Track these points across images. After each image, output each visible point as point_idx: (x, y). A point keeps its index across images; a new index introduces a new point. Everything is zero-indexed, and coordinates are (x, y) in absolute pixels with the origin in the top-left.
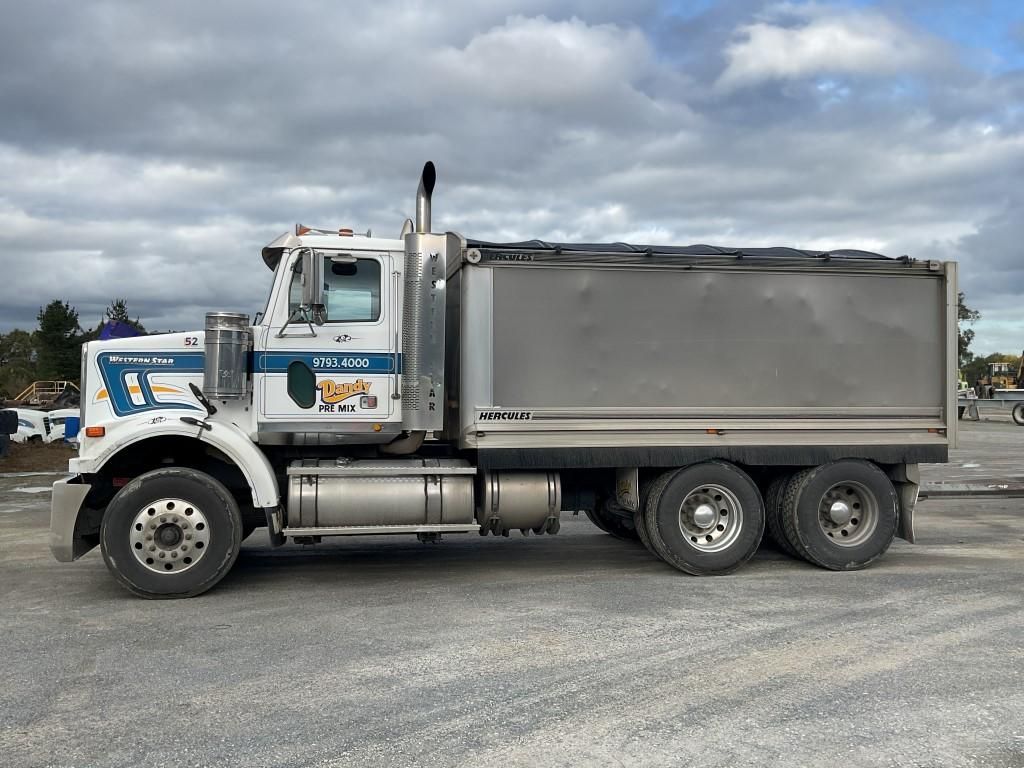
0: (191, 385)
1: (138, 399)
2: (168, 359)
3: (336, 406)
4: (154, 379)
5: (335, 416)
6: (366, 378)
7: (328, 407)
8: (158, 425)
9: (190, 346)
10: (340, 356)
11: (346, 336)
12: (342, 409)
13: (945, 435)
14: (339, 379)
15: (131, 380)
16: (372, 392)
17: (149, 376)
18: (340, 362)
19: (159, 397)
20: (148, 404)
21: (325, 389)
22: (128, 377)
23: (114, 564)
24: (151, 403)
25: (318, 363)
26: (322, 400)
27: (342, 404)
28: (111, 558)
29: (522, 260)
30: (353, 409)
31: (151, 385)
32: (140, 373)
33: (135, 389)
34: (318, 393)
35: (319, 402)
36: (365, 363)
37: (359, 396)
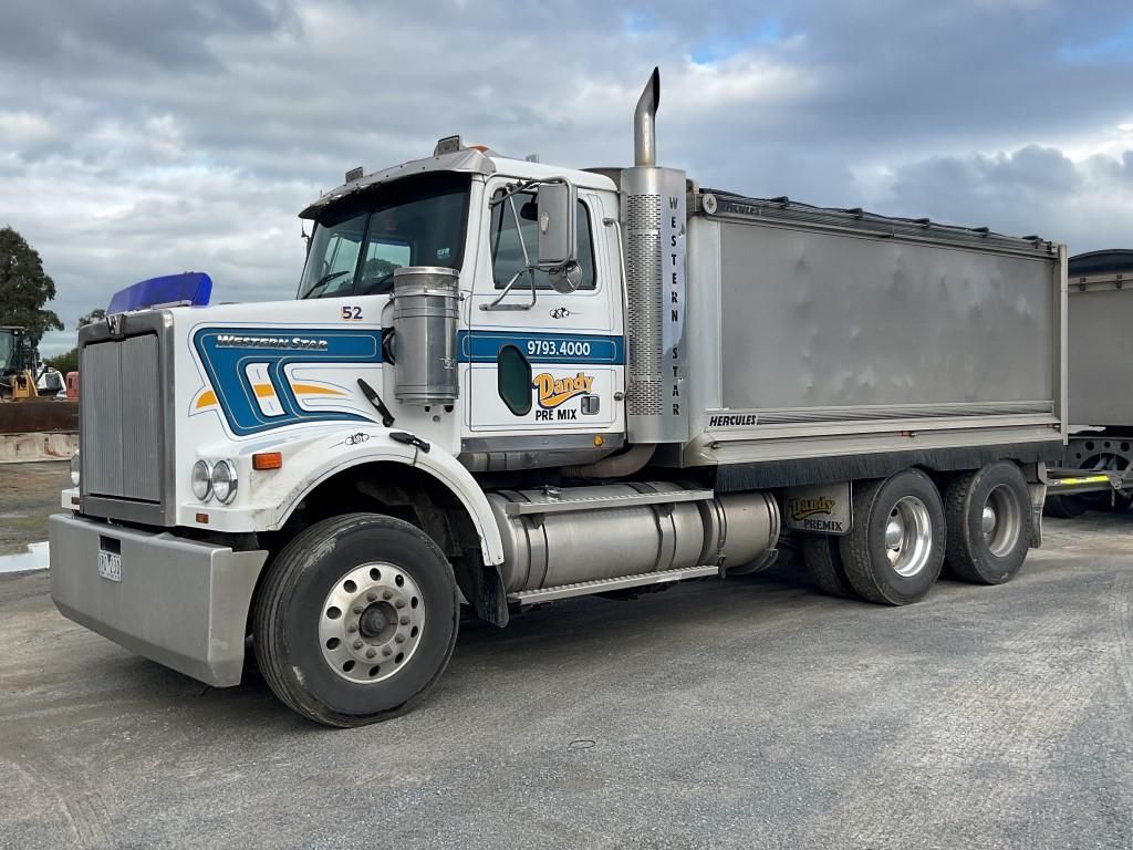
0: (360, 382)
1: (270, 405)
2: (317, 339)
3: (555, 411)
4: (296, 373)
5: (555, 426)
6: (589, 370)
7: (545, 414)
8: (360, 446)
9: (350, 321)
10: (559, 338)
11: (564, 310)
12: (561, 415)
13: (1059, 430)
14: (559, 372)
15: (258, 374)
16: (594, 391)
17: (288, 368)
18: (561, 347)
19: (306, 402)
20: (287, 414)
21: (543, 388)
22: (251, 369)
23: (300, 678)
24: (293, 413)
25: (533, 348)
26: (539, 403)
27: (562, 408)
28: (295, 669)
29: (752, 213)
30: (574, 416)
31: (292, 382)
32: (272, 364)
33: (264, 390)
34: (535, 392)
35: (535, 407)
36: (584, 349)
37: (580, 396)
